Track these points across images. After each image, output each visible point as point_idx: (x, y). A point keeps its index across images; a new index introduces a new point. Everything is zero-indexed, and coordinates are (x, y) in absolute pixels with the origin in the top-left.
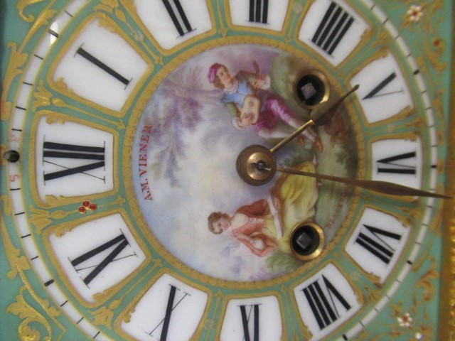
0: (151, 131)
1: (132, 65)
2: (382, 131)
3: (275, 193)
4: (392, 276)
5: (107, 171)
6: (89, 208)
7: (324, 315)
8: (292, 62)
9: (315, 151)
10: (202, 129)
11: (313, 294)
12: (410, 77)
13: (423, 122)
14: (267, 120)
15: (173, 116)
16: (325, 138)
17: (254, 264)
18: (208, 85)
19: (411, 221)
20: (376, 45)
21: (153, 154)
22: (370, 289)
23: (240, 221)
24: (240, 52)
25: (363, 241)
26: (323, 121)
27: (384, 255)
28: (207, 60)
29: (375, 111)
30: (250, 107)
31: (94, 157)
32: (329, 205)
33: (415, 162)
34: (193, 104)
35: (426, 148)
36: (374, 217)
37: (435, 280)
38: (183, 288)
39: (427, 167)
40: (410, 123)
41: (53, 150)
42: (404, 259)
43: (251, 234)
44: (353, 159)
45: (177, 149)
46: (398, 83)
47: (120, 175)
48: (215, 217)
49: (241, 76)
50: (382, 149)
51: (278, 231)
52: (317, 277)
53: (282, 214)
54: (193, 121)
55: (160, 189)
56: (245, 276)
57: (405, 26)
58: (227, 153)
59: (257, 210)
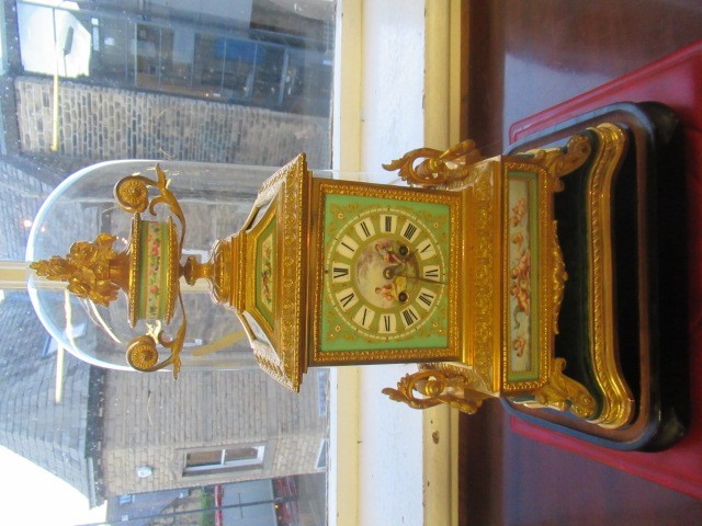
0: (360, 264)
1: (355, 246)
2: (427, 262)
3: (394, 282)
4: (431, 310)
5: (349, 276)
6: (345, 285)
7: (409, 321)
8: (398, 242)
9: (406, 269)
10: (373, 263)
11: (405, 314)
12: (435, 245)
13: (440, 259)
14: (391, 260)
15: (365, 259)
16: (409, 266)
17: (388, 304)
18: (374, 250)
19: (437, 291)
20: (424, 235)
21: (361, 270)
22: (424, 314)
23: (384, 290)
24: (383, 241)
25: (421, 298)
26: (407, 260)
27: (428, 303)
28: (374, 244)
29: (424, 256)
30: (386, 256)
31: (345, 271)
32: (410, 286)
33: (438, 273)
34: (371, 256)
35: (441, 268)
36: (424, 290)
37: (446, 312)
38: (368, 309)
39: (442, 274)
40: (436, 260)
41: (336, 270)
42: (435, 304)
43: (387, 294)
44: (417, 270)
45: (366, 269)
46: (432, 247)
47: (352, 277)
48: (377, 289)
49: (384, 247)
50: (426, 269)
51: (395, 294)
52: (407, 309)
53: (396, 288)
54: (371, 261)
55: (362, 280)
56: (385, 307)
57: (433, 229)
58: (380, 270)
59: (389, 287)
